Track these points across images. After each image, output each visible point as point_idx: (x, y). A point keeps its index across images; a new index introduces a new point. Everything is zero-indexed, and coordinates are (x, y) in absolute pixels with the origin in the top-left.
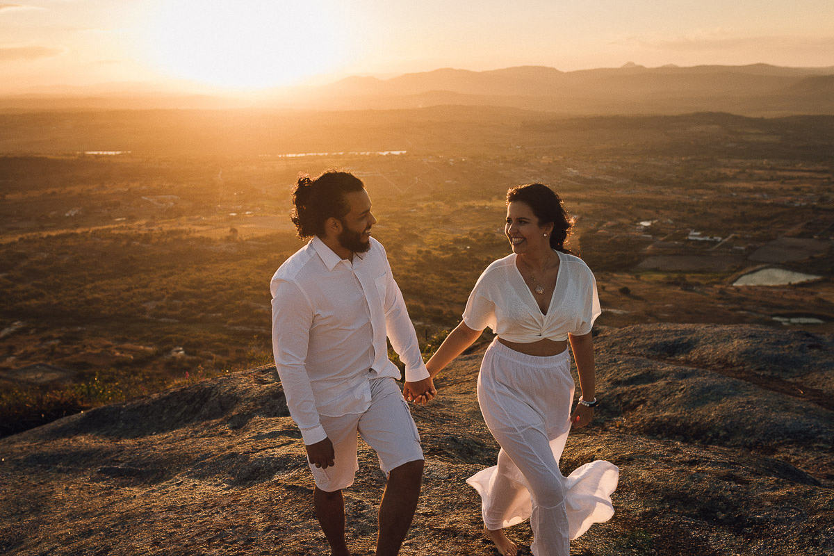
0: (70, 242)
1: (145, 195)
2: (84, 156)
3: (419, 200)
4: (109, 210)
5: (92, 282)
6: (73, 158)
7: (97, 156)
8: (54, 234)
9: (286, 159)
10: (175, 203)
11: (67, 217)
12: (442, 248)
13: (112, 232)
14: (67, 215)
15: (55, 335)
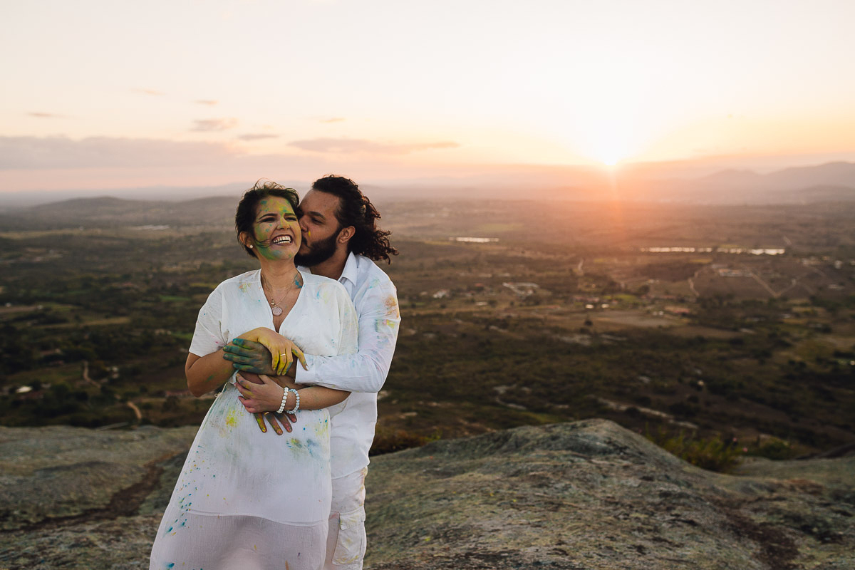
0: (436, 321)
1: (507, 282)
2: (456, 242)
3: (795, 305)
4: (473, 294)
5: (451, 361)
6: (446, 243)
7: (468, 243)
8: (422, 313)
9: (650, 254)
10: (534, 291)
11: (435, 299)
12: (819, 360)
13: (474, 315)
14: (435, 296)
15: (414, 408)
